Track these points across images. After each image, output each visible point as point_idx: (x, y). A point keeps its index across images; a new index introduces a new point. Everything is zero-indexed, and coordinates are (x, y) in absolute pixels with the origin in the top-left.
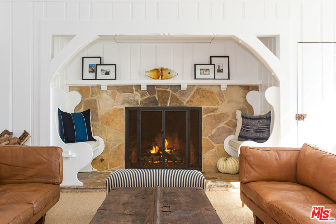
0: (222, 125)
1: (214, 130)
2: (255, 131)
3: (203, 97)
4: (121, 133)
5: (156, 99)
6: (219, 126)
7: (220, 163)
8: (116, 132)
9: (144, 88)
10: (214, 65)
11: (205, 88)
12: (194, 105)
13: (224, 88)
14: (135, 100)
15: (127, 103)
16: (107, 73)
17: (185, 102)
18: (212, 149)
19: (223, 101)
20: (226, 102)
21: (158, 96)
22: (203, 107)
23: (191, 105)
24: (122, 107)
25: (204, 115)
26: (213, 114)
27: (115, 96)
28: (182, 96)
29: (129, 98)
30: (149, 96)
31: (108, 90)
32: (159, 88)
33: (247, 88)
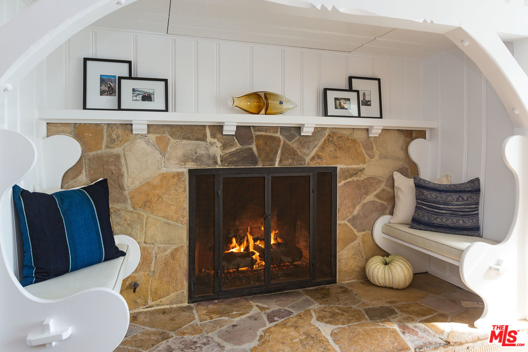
0: (370, 197)
1: (358, 208)
2: (454, 213)
3: (340, 148)
4: (180, 225)
5: (253, 153)
6: (365, 201)
8: (168, 224)
9: (230, 130)
10: (358, 92)
11: (344, 132)
12: (324, 164)
13: (375, 133)
14: (209, 155)
15: (193, 161)
17: (308, 159)
18: (353, 241)
19: (371, 157)
20: (377, 157)
21: (257, 146)
22: (339, 167)
23: (319, 163)
24: (180, 170)
25: (340, 182)
26: (355, 178)
27: (166, 146)
28: (303, 146)
29: (198, 150)
30: (239, 146)
31: (148, 133)
32: (259, 131)
33: (411, 135)
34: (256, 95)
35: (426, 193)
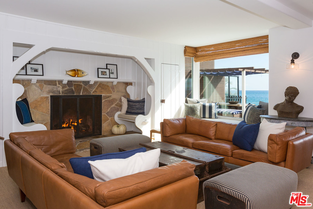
0: (113, 105)
1: (109, 109)
2: (137, 109)
3: (103, 89)
4: (47, 115)
5: (73, 90)
6: (112, 107)
7: (115, 129)
8: (43, 114)
9: (65, 82)
10: (109, 69)
11: (104, 83)
12: (98, 94)
13: (115, 83)
14: (57, 91)
15: (52, 92)
16: (36, 70)
17: (92, 92)
18: (107, 121)
19: (114, 92)
20: (116, 92)
21: (74, 88)
22: (103, 95)
23: (96, 94)
24: (47, 96)
25: (103, 100)
26: (108, 99)
27: (43, 87)
28: (90, 88)
29: (54, 89)
30: (68, 88)
31: (37, 83)
32: (75, 82)
33: (127, 84)
34: (74, 70)
35: (130, 103)
